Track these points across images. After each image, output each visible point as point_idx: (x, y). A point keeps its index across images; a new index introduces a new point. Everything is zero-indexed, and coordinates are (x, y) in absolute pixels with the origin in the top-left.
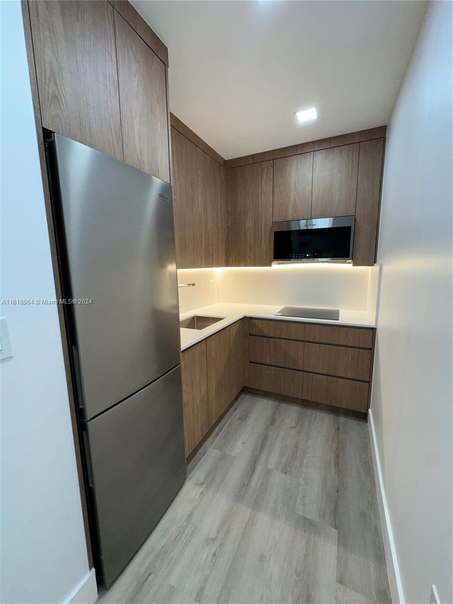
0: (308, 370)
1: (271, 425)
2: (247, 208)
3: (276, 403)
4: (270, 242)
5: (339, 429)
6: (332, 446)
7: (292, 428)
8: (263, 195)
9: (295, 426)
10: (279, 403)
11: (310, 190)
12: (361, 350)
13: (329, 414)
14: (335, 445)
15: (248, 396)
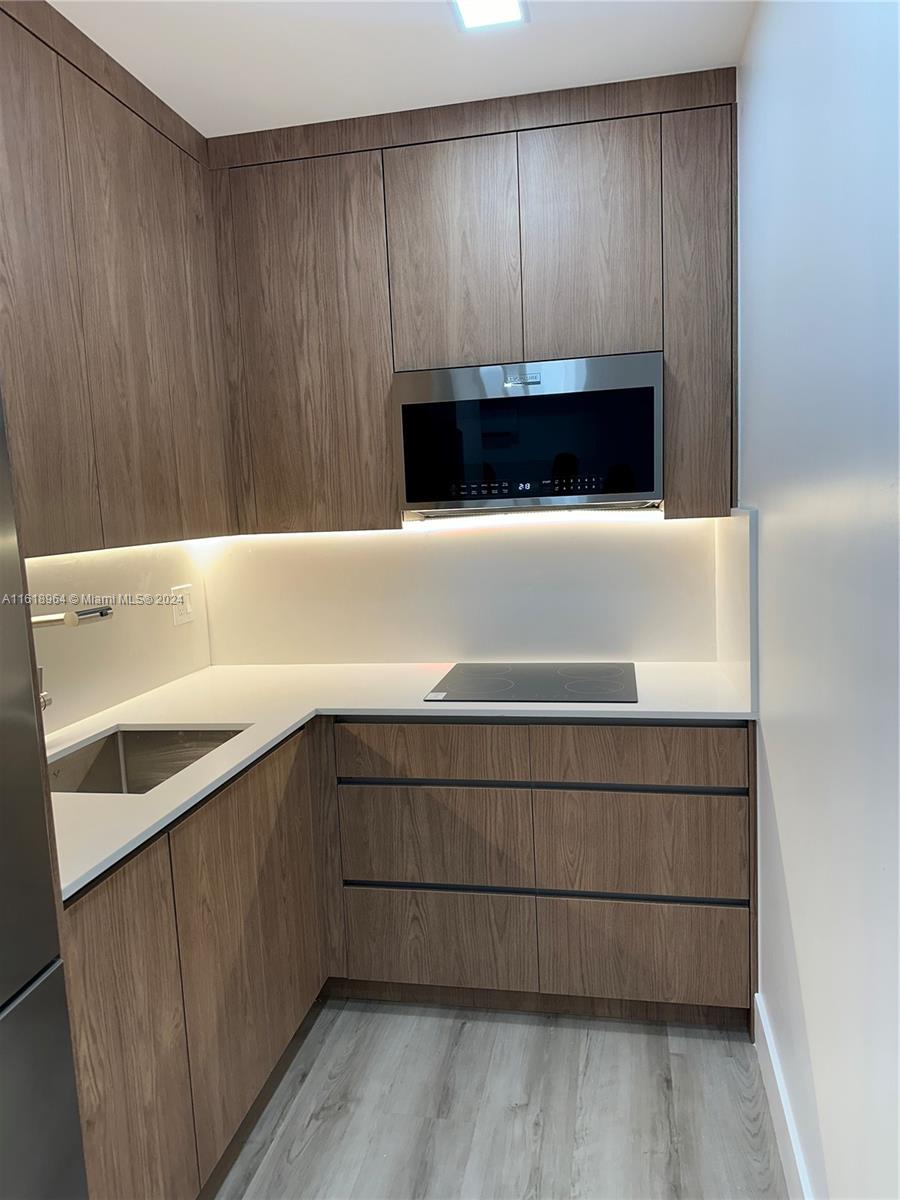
0: (551, 887)
1: (440, 1113)
2: (298, 317)
3: (449, 1022)
4: (390, 442)
5: (668, 1081)
6: (653, 1152)
7: (515, 1110)
8: (353, 272)
9: (524, 1101)
10: (459, 1023)
11: (515, 260)
12: (715, 798)
13: (632, 1032)
14: (662, 1147)
15: (345, 1014)
